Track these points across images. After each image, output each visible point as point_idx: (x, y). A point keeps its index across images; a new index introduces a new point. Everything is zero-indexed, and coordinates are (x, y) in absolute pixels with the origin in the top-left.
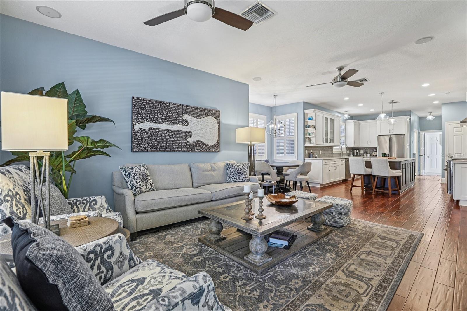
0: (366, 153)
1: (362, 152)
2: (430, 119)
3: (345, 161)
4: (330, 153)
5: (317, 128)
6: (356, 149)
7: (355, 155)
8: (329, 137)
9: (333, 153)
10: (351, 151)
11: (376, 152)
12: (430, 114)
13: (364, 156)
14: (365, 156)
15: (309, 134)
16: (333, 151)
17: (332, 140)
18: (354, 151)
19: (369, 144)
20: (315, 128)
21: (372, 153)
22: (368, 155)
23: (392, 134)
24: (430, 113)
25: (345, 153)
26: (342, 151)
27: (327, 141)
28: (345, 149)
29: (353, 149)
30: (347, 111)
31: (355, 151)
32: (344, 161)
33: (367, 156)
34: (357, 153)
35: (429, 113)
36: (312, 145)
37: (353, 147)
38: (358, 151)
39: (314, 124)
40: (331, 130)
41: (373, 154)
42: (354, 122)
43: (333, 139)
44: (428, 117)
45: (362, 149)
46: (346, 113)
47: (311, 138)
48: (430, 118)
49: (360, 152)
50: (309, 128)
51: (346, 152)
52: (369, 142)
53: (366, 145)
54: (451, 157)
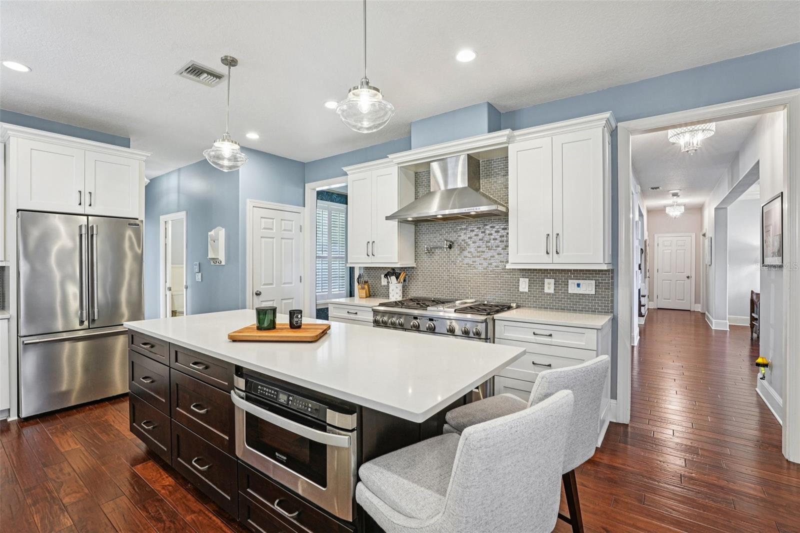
23: (90, 211)
54: (258, 294)
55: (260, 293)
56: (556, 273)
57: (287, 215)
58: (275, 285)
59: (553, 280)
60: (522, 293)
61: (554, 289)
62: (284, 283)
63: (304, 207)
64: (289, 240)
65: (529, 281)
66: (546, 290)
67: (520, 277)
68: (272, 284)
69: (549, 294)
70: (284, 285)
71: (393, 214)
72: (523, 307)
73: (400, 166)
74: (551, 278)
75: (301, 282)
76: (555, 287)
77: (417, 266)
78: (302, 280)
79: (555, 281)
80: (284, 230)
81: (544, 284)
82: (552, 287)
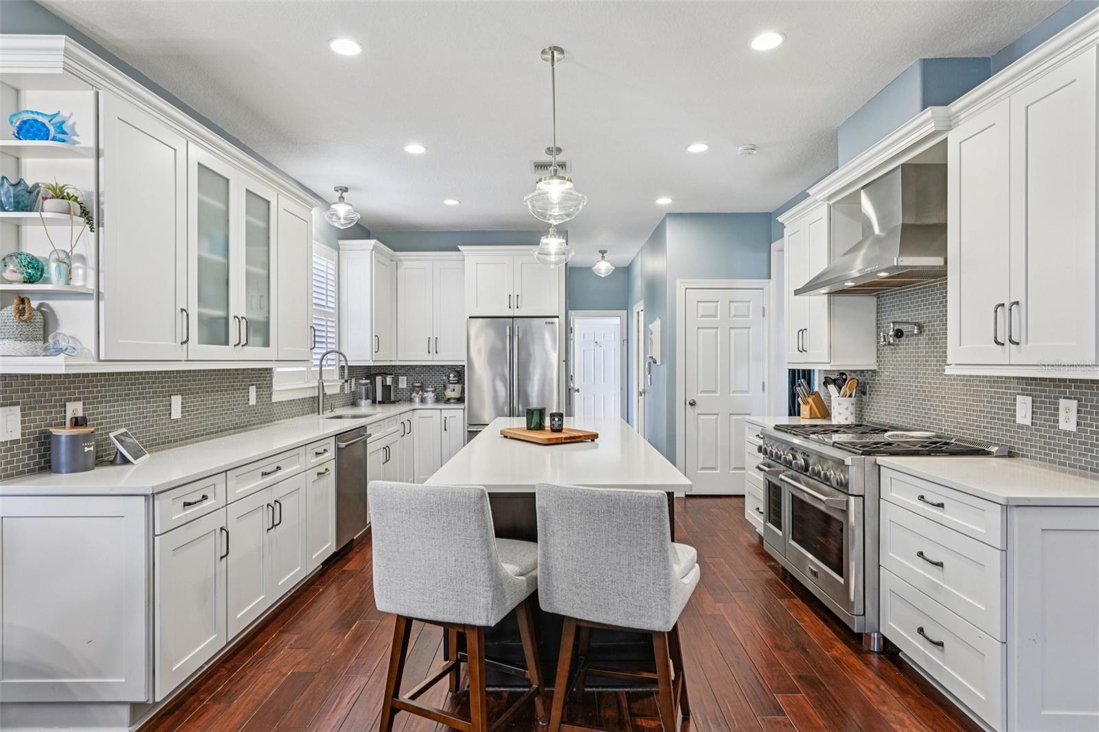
0: (422, 388)
1: (405, 386)
2: (603, 271)
3: (339, 450)
4: (253, 401)
5: (107, 219)
6: (384, 371)
7: (379, 398)
8: (239, 305)
9: (275, 399)
10: (364, 381)
11: (458, 387)
12: (603, 257)
13: (411, 400)
14: (417, 400)
15: (35, 271)
16: (275, 388)
17: (260, 331)
18: (373, 383)
19: (432, 349)
20: (89, 215)
21: (445, 388)
22: (430, 396)
23: (517, 313)
24: (603, 252)
25: (337, 390)
26: (321, 386)
27: (216, 331)
28: (336, 376)
29: (370, 373)
30: (346, 190)
31: (379, 379)
32: (331, 454)
33: (423, 400)
34: (386, 388)
35: (600, 252)
36: (55, 365)
37: (371, 364)
38: (389, 381)
39: (80, 183)
40: (249, 261)
41: (449, 394)
42: (375, 248)
43: (267, 324)
44: (597, 266)
45: (407, 370)
46: (341, 198)
47: (54, 304)
48: (603, 268)
49: (396, 381)
50: (29, 208)
51: (342, 388)
52: (433, 345)
53: (419, 357)
54: (693, 404)
55: (694, 402)
56: (1080, 387)
57: (739, 295)
58: (719, 392)
59: (1076, 401)
60: (1021, 427)
61: (1078, 424)
62: (735, 392)
63: (770, 278)
64: (743, 331)
65: (1033, 401)
66: (1063, 426)
67: (1018, 394)
68: (715, 392)
69: (1067, 433)
70: (734, 394)
71: (807, 284)
72: (1023, 456)
73: (831, 202)
74: (1070, 398)
75: (763, 390)
76: (1079, 418)
77: (880, 369)
78: (766, 388)
79: (1079, 406)
80: (735, 316)
81: (1057, 409)
82: (1074, 420)
